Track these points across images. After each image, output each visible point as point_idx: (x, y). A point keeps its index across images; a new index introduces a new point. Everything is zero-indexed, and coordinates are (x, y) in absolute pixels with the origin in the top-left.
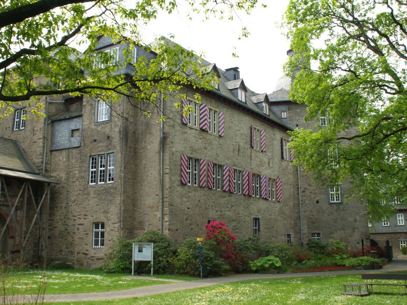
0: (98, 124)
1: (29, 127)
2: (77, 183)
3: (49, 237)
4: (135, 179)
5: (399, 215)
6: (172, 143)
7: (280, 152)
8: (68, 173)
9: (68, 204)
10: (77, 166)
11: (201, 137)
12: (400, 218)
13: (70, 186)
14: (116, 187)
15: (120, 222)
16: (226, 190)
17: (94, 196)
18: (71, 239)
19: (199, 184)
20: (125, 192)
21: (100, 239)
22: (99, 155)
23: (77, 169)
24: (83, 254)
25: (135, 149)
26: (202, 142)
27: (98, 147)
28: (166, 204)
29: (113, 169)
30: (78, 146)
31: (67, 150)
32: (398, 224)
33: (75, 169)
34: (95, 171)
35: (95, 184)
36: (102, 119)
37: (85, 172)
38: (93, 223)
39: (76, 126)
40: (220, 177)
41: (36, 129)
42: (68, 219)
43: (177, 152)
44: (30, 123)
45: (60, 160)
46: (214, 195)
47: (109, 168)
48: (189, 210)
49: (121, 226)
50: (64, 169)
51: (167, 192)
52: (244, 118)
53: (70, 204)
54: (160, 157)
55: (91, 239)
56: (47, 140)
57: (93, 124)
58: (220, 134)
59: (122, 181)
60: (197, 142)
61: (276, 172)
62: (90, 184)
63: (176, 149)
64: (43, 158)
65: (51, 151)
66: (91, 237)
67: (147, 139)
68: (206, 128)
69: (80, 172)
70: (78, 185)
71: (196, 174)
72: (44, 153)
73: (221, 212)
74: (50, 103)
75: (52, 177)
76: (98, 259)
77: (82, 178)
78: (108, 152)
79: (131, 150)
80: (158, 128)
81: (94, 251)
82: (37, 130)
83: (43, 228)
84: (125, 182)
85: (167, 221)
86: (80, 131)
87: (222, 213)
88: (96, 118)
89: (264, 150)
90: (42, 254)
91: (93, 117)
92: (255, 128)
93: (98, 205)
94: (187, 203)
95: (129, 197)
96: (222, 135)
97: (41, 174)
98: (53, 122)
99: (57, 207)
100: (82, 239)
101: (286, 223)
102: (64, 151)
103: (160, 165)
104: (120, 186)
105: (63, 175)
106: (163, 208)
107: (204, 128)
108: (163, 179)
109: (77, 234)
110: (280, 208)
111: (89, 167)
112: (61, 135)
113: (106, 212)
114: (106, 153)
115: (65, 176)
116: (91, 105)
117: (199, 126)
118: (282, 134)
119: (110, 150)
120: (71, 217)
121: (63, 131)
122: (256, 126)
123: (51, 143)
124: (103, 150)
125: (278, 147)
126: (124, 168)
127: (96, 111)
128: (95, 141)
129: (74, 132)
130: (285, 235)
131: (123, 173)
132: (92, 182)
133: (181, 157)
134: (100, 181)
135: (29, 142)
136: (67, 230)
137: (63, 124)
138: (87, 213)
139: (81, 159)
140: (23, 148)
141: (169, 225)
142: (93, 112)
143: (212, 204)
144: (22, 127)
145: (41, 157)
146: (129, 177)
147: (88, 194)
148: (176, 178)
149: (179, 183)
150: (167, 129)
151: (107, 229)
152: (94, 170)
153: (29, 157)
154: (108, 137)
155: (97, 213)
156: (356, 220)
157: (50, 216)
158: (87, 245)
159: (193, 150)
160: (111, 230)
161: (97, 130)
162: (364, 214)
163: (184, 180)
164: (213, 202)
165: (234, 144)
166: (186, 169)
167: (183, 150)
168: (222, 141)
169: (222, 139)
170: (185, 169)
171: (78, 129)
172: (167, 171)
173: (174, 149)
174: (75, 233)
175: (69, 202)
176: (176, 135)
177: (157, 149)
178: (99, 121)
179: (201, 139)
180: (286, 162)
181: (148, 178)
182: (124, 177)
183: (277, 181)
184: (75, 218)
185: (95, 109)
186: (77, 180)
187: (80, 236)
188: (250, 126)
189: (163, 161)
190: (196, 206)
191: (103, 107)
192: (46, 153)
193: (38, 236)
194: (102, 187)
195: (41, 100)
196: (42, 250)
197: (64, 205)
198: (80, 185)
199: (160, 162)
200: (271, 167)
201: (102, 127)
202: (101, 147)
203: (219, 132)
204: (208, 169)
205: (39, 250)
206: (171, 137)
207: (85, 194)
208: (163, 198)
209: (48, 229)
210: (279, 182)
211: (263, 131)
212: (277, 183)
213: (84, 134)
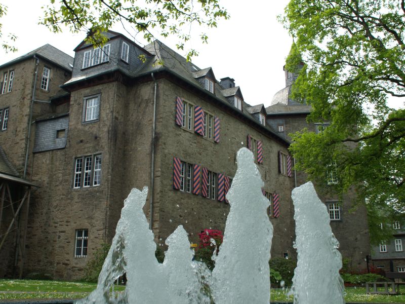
0: (86, 124)
1: (11, 128)
2: (60, 187)
3: (27, 246)
4: (124, 183)
5: (397, 241)
6: (165, 144)
7: (277, 166)
8: (51, 177)
9: (49, 209)
10: (60, 169)
11: (195, 141)
12: (398, 244)
13: (52, 190)
14: (103, 191)
15: (106, 228)
16: (221, 200)
17: (77, 201)
18: (51, 248)
19: (192, 191)
20: (112, 196)
21: (82, 247)
22: (85, 157)
23: (61, 172)
24: (64, 264)
25: (124, 151)
26: (196, 146)
27: (85, 148)
28: (157, 210)
29: (99, 172)
30: (63, 147)
31: (51, 152)
32: (396, 251)
33: (59, 171)
34: (80, 174)
35: (79, 187)
36: (90, 118)
37: (69, 175)
38: (76, 230)
39: (62, 127)
40: (214, 186)
41: (18, 129)
42: (49, 225)
43: (170, 154)
44: (13, 123)
45: (43, 163)
46: (208, 204)
47: (95, 170)
48: (182, 218)
49: (107, 233)
50: (47, 173)
51: (158, 196)
52: (240, 127)
53: (52, 209)
54: (151, 158)
55: (73, 248)
56: (30, 141)
57: (80, 124)
58: (215, 140)
59: (109, 184)
60: (191, 146)
61: (272, 187)
62: (75, 188)
63: (169, 151)
64: (24, 160)
65: (34, 153)
66: (73, 245)
67: (137, 140)
68: (201, 132)
69: (64, 175)
70: (61, 189)
71: (189, 180)
72: (26, 155)
73: (216, 223)
74: (35, 103)
75: (34, 181)
76: (80, 270)
77: (66, 181)
78: (95, 153)
79: (120, 151)
80: (150, 128)
81: (76, 261)
82: (20, 131)
83: (21, 237)
84: (112, 185)
85: (157, 228)
86: (66, 132)
87: (216, 225)
88: (83, 118)
89: (260, 162)
90: (19, 265)
91: (81, 117)
92: (252, 139)
93: (82, 210)
94: (179, 211)
95: (116, 202)
96: (218, 141)
97: (22, 177)
98: (37, 122)
99: (38, 214)
100: (63, 247)
101: (283, 241)
102: (47, 153)
103: (151, 167)
104: (107, 189)
105: (46, 179)
106: (153, 214)
107: (199, 132)
108: (154, 182)
109: (57, 242)
110: (277, 225)
111: (74, 170)
112: (45, 136)
113: (90, 218)
114: (92, 154)
115: (48, 180)
116: (79, 104)
117: (193, 129)
118: (279, 147)
119: (97, 151)
120: (52, 224)
121: (48, 132)
122: (253, 136)
123: (35, 144)
124: (90, 152)
125: (275, 161)
126: (112, 170)
127: (84, 110)
128: (81, 141)
129: (60, 133)
130: (282, 254)
131: (111, 175)
132: (76, 186)
133: (174, 160)
134: (86, 185)
135: (10, 143)
136: (47, 238)
137: (48, 124)
138: (70, 220)
139: (65, 161)
140: (4, 150)
141: (160, 232)
142: (81, 111)
143: (206, 214)
144: (4, 128)
145: (23, 158)
146: (117, 180)
147: (72, 199)
148: (168, 182)
149: (171, 188)
150: (159, 129)
151: (91, 236)
152: (79, 172)
153: (10, 159)
154: (96, 138)
155: (80, 219)
156: (356, 239)
157: (29, 223)
158: (68, 254)
159: (187, 154)
160: (95, 237)
161: (84, 131)
162: (366, 233)
163: (177, 185)
164: (207, 212)
165: (230, 152)
166: (179, 173)
167: (176, 153)
168: (217, 147)
169: (217, 145)
170: (177, 174)
171: (64, 130)
172: (159, 174)
173: (166, 151)
174: (55, 241)
175: (51, 208)
176: (168, 137)
177: (148, 151)
178: (86, 120)
179: (195, 143)
180: (283, 177)
181: (138, 181)
182: (112, 180)
183: (274, 195)
184: (56, 225)
185: (83, 108)
186: (61, 183)
187: (62, 245)
188: (246, 135)
189: (154, 163)
190: (189, 215)
191: (91, 106)
192: (29, 155)
193: (15, 244)
194: (87, 190)
195: (25, 99)
196: (19, 260)
197: (45, 211)
198: (63, 189)
199: (151, 164)
200: (268, 181)
201: (90, 127)
202: (87, 148)
203: (214, 138)
204: (202, 176)
205: (15, 260)
206: (163, 137)
207: (69, 199)
208: (153, 203)
209: (27, 237)
210: (276, 197)
211: (260, 142)
212: (274, 198)
213: (70, 134)
